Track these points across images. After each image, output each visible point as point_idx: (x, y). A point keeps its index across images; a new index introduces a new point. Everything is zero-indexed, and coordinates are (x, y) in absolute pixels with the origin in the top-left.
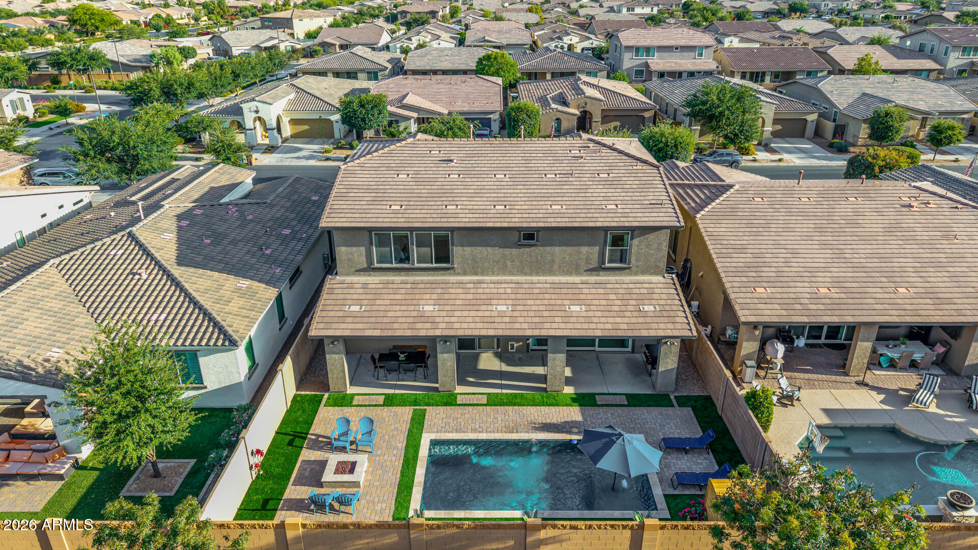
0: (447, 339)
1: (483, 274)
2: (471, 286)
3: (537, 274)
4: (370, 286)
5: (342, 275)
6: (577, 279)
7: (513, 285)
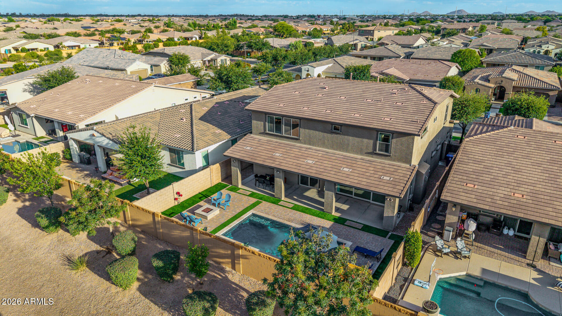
0: (278, 170)
1: (313, 145)
2: (304, 149)
3: (340, 151)
4: (261, 141)
5: (254, 134)
6: (359, 157)
7: (324, 153)
